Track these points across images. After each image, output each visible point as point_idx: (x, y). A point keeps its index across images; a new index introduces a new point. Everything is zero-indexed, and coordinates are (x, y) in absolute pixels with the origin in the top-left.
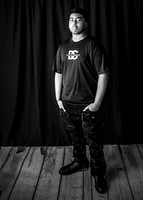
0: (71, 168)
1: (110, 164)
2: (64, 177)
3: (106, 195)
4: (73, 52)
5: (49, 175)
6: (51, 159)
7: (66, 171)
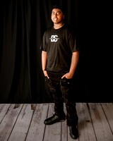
1: (81, 117)
2: (47, 126)
4: (54, 36)
5: (37, 125)
6: (39, 113)
7: (49, 122)
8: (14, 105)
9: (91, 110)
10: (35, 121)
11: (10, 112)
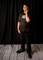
0: (20, 51)
2: (18, 54)
3: (31, 59)
4: (24, 16)
6: (14, 48)
8: (3, 45)
9: (36, 47)
10: (13, 52)
11: (2, 48)
